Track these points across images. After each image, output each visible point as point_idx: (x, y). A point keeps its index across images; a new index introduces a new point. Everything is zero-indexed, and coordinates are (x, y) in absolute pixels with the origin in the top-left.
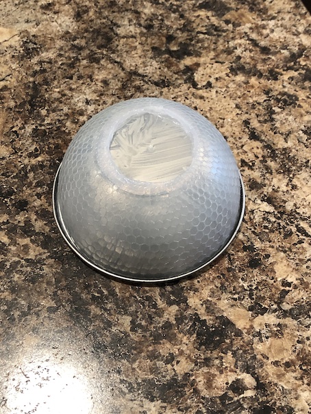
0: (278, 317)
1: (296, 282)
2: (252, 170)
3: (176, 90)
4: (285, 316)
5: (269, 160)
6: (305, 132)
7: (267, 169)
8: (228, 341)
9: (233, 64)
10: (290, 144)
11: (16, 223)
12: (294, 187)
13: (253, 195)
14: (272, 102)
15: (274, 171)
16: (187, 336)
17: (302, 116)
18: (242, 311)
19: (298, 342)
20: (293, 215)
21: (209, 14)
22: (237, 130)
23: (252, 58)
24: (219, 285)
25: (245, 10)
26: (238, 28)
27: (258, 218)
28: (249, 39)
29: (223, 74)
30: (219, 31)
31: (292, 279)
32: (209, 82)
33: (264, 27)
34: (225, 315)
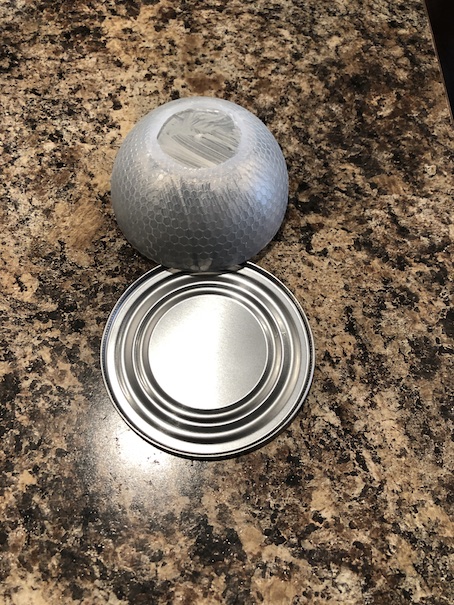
0: (293, 555)
1: (329, 520)
2: (334, 367)
3: (286, 248)
4: (301, 556)
5: (357, 362)
6: (411, 343)
7: (350, 373)
8: (227, 561)
9: (361, 237)
10: (388, 351)
11: (65, 342)
12: (373, 405)
13: (323, 398)
14: (387, 295)
15: (358, 378)
16: (186, 538)
17: (415, 321)
18: (256, 532)
19: (304, 594)
20: (359, 438)
21: (357, 171)
22: (335, 315)
23: (384, 236)
24: (244, 492)
25: (398, 177)
26: (382, 197)
27: (317, 428)
28: (389, 213)
29: (345, 245)
30: (360, 193)
31: (327, 514)
32: (325, 249)
33: (412, 204)
34: (236, 529)
